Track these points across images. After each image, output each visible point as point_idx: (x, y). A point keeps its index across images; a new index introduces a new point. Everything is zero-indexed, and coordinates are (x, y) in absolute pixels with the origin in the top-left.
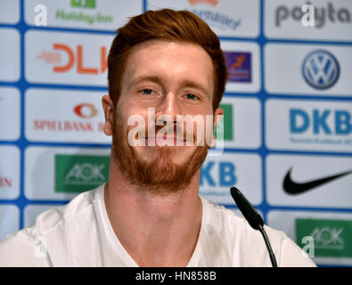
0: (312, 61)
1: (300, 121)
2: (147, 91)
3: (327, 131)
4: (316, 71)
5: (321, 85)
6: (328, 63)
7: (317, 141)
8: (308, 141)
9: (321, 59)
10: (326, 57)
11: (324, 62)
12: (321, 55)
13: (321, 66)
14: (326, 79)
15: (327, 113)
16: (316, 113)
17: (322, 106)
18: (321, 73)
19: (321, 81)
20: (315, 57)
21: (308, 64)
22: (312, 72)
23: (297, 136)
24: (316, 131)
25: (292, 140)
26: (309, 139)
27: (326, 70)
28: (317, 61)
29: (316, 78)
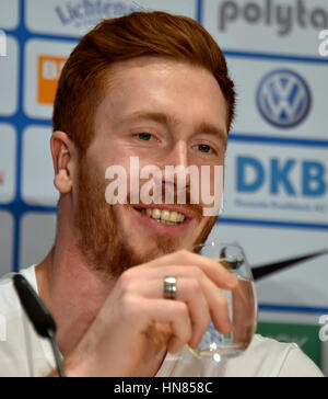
0: (272, 85)
1: (250, 175)
2: (145, 136)
3: (290, 190)
4: (277, 100)
5: (283, 122)
6: (295, 90)
7: (274, 205)
8: (263, 205)
9: (284, 82)
10: (292, 80)
11: (289, 87)
12: (284, 76)
13: (284, 93)
14: (290, 111)
15: (290, 164)
16: (274, 162)
17: (283, 153)
18: (284, 104)
19: (283, 115)
20: (276, 79)
21: (265, 90)
22: (271, 102)
23: (246, 197)
24: (274, 190)
25: (239, 203)
26: (264, 202)
27: (291, 99)
28: (278, 85)
29: (276, 112)
